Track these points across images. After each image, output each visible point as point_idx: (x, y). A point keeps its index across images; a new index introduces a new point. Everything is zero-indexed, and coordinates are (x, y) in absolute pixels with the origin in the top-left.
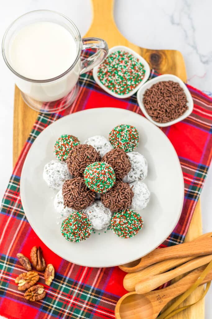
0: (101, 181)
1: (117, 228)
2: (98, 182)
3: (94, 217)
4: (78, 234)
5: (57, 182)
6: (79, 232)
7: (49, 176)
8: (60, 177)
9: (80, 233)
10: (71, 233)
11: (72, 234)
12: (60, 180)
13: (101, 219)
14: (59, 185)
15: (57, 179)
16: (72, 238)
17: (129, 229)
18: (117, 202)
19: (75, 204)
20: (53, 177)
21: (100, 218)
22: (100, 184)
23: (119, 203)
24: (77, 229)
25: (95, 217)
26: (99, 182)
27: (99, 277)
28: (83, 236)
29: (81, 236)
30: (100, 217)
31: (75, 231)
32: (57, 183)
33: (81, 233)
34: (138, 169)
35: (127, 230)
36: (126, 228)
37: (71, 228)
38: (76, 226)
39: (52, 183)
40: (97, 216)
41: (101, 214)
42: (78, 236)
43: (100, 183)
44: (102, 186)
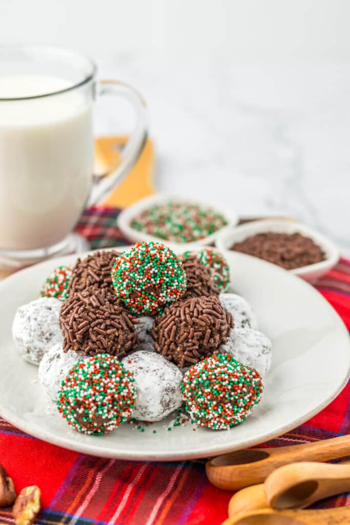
0: (152, 260)
1: (200, 379)
2: (146, 260)
3: (139, 370)
4: (102, 384)
5: (45, 329)
6: (103, 380)
7: (25, 318)
8: (53, 318)
9: (106, 382)
10: (85, 381)
11: (87, 384)
12: (54, 322)
13: (157, 374)
14: (51, 335)
15: (46, 321)
16: (86, 393)
17: (229, 378)
18: (195, 314)
19: (92, 325)
20: (36, 319)
21: (155, 373)
22: (151, 268)
23: (200, 316)
24: (98, 373)
25: (142, 370)
26: (149, 263)
27: (160, 510)
28: (114, 390)
29: (109, 391)
30: (155, 370)
31: (94, 378)
32: (45, 331)
33: (108, 383)
34: (236, 309)
35: (225, 380)
36: (223, 375)
37: (84, 372)
38: (95, 367)
39: (32, 333)
40: (147, 369)
41: (155, 364)
42: (102, 389)
43: (151, 264)
44: (156, 271)
